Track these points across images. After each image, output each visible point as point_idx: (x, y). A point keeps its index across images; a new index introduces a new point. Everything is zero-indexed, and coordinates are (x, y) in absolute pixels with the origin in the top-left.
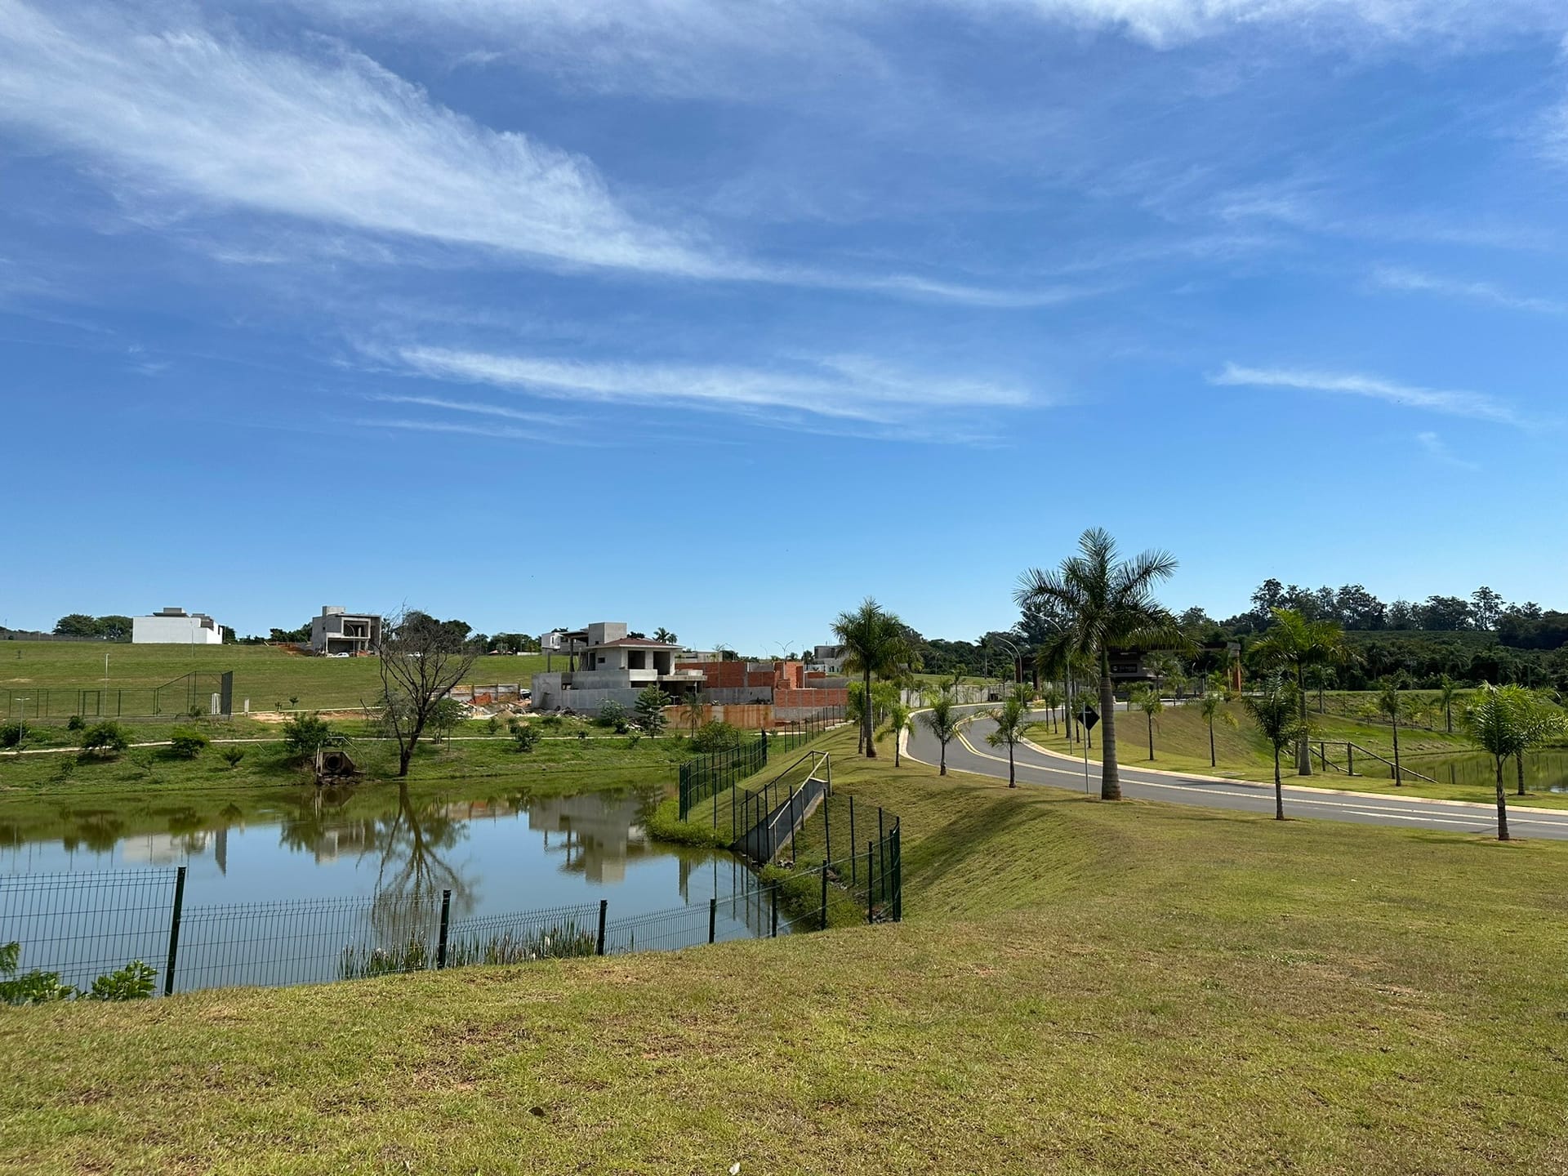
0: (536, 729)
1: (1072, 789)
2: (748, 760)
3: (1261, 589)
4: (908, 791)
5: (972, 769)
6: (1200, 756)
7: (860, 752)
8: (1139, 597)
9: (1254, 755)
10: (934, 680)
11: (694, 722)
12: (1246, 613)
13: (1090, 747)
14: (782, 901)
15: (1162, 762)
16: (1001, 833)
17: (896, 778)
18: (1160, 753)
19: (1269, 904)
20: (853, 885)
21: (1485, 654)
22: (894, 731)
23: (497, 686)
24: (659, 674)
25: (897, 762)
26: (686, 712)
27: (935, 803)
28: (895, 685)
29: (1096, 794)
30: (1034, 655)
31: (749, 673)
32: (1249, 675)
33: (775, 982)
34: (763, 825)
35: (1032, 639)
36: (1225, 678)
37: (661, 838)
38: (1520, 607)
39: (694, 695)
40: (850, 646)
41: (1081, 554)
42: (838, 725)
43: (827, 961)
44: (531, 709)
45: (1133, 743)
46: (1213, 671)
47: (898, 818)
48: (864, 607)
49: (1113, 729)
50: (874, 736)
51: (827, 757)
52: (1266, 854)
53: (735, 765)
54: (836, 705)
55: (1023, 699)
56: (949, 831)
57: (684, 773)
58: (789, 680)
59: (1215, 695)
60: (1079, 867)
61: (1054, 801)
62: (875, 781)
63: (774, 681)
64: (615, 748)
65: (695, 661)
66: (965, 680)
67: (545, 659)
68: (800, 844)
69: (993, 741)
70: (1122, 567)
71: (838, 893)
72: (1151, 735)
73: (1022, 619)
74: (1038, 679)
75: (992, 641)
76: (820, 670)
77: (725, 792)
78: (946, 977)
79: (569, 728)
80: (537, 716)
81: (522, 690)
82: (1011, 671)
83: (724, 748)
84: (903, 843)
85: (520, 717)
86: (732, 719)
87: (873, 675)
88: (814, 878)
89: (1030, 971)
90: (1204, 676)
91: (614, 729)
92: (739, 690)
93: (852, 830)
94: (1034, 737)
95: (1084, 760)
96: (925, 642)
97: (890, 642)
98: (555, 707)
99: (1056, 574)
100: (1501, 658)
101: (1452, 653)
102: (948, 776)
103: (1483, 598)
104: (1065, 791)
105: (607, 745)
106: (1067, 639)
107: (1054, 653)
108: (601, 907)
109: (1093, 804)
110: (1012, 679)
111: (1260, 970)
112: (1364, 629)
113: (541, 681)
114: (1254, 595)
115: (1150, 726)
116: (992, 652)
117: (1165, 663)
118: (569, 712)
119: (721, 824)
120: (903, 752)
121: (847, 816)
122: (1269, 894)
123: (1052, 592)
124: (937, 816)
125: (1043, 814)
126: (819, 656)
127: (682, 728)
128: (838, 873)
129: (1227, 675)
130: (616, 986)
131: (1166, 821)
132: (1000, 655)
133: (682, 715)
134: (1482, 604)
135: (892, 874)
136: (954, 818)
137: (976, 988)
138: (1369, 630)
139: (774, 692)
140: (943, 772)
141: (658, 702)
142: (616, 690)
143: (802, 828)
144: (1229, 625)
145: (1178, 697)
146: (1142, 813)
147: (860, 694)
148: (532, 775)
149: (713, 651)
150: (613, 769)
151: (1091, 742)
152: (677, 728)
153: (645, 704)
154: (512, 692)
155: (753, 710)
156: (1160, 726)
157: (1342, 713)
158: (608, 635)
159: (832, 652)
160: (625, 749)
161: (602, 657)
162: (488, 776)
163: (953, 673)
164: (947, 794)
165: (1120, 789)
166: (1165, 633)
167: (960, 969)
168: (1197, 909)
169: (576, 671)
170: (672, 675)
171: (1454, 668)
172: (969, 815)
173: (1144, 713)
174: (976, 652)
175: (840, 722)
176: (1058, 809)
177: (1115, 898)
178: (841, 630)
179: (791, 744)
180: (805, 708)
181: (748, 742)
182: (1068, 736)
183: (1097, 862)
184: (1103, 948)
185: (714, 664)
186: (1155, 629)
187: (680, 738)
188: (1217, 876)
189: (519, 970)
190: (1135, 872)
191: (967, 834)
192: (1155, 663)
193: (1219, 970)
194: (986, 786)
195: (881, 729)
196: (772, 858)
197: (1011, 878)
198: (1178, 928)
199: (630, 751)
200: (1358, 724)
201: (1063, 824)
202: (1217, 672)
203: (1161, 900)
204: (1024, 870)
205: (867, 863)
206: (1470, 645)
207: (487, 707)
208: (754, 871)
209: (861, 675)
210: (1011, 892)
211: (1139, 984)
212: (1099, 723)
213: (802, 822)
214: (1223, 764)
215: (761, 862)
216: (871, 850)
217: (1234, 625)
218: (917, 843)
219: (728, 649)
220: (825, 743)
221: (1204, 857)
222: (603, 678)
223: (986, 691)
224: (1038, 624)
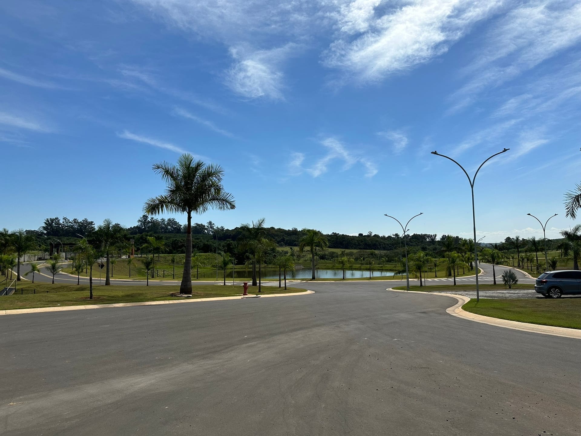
3: (141, 218)
9: (137, 275)
12: (135, 226)
21: (206, 243)
38: (219, 227)
73: (44, 225)
100: (210, 244)
101: (198, 242)
102: (55, 284)
103: (210, 224)
112: (174, 233)
114: (139, 220)
134: (209, 226)
138: (176, 233)
140: (53, 283)
144: (129, 230)
157: (165, 261)
171: (198, 247)
200: (169, 265)
206: (205, 239)
214: (132, 278)
223: (36, 257)
224: (52, 227)
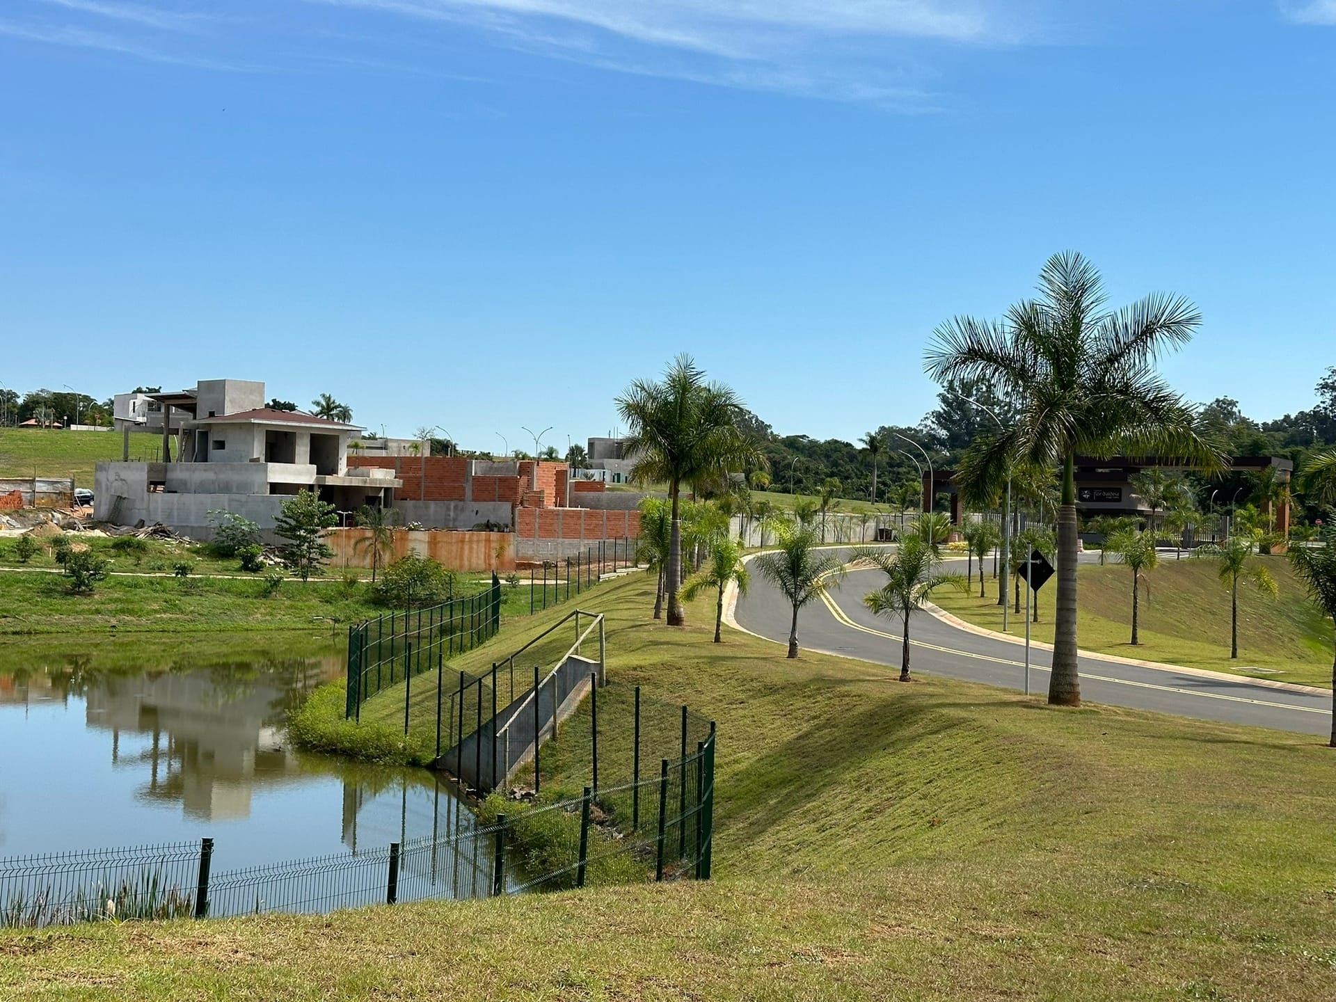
0: (102, 558)
1: (1003, 686)
2: (467, 624)
4: (733, 682)
5: (841, 649)
6: (1214, 642)
7: (657, 616)
8: (1132, 373)
9: (1303, 644)
10: (787, 503)
11: (376, 557)
12: (1307, 411)
13: (1035, 620)
14: (513, 853)
15: (1152, 648)
16: (881, 753)
17: (714, 660)
18: (1149, 634)
19: (1307, 874)
20: (633, 832)
22: (714, 583)
23: (33, 481)
24: (318, 473)
25: (718, 634)
26: (365, 539)
27: (776, 703)
28: (721, 508)
29: (1040, 695)
30: (955, 467)
31: (474, 478)
32: (1303, 513)
33: (487, 965)
34: (487, 730)
35: (954, 441)
36: (1264, 517)
37: (314, 747)
39: (379, 511)
40: (649, 438)
41: (1042, 296)
42: (622, 572)
43: (576, 936)
44: (93, 524)
45: (1107, 617)
46: (1245, 505)
47: (713, 724)
48: (674, 373)
49: (1075, 590)
50: (681, 590)
51: (601, 621)
52: (1308, 798)
53: (445, 631)
54: (621, 538)
55: (935, 540)
56: (797, 749)
57: (357, 641)
58: (542, 492)
59: (1245, 543)
60: (1004, 808)
61: (971, 704)
62: (681, 663)
63: (516, 493)
64: (240, 594)
65: (383, 453)
66: (838, 504)
67: (119, 439)
68: (550, 762)
69: (877, 605)
70: (1108, 321)
71: (605, 841)
72: (1135, 603)
73: (939, 406)
74: (960, 505)
75: (885, 440)
76: (597, 478)
77: (426, 675)
78: (772, 965)
79: (160, 559)
80: (103, 535)
81: (77, 490)
82: (916, 493)
83: (427, 603)
84: (720, 766)
85: (74, 536)
86: (443, 554)
87: (685, 489)
88: (570, 819)
89: (908, 960)
90: (1229, 513)
91: (237, 563)
92: (456, 508)
93: (637, 743)
94: (946, 602)
95: (1025, 640)
96: (775, 438)
97: (717, 432)
98: (136, 522)
99: (999, 329)
102: (800, 660)
104: (989, 688)
105: (225, 590)
106: (1010, 437)
107: (988, 462)
108: (204, 848)
109: (1033, 711)
110: (915, 504)
111: (1283, 973)
113: (112, 476)
114: (1322, 382)
115: (1135, 589)
116: (886, 459)
117: (1167, 487)
118: (161, 532)
119: (416, 727)
120: (728, 618)
121: (630, 720)
122: (1306, 859)
123: (990, 358)
124: (778, 723)
125: (951, 725)
126: (596, 455)
127: (356, 567)
128: (609, 810)
129: (1266, 510)
130: (217, 966)
131: (1151, 741)
132: (899, 465)
133: (356, 544)
135: (698, 813)
136: (805, 728)
137: (819, 983)
139: (517, 513)
140: (792, 653)
141: (316, 520)
142: (243, 498)
143: (554, 738)
144: (1278, 430)
145: (1185, 545)
146: (1112, 728)
147: (662, 520)
148: (93, 636)
149: (415, 439)
150: (235, 629)
151: (1039, 612)
152: (347, 566)
153: (293, 523)
154: (60, 493)
155: (478, 541)
156: (1152, 589)
158: (231, 402)
159: (619, 450)
160: (256, 597)
161: (221, 439)
162: (14, 633)
163: (819, 492)
164: (795, 689)
165: (1080, 689)
166: (1170, 435)
167: (795, 955)
168: (1189, 875)
169: (173, 461)
170: (341, 476)
172: (829, 723)
173: (1128, 569)
174: (860, 458)
175: (626, 567)
176: (976, 716)
177: (1057, 854)
178: (634, 410)
179: (541, 600)
180: (567, 541)
181: (468, 593)
182: (1002, 601)
183: (1033, 802)
184: (1029, 929)
185: (416, 460)
186: (1155, 427)
187: (353, 583)
188: (1227, 829)
189: (50, 937)
190: (1092, 818)
191: (826, 754)
192: (1152, 488)
193: (1216, 971)
194: (862, 677)
195: (692, 580)
196: (501, 783)
197: (892, 825)
198: (1155, 905)
199: (264, 600)
201: (983, 741)
202: (1250, 506)
203: (1131, 861)
204: (915, 813)
205: (657, 797)
207: (16, 516)
208: (470, 805)
209: (665, 487)
210: (892, 846)
211: (1085, 986)
212: (1052, 582)
213: (554, 728)
214: (1250, 655)
215: (482, 791)
216: (664, 773)
217: (1285, 430)
218: (743, 766)
219: (440, 436)
220: (599, 600)
221: (1206, 798)
222: (222, 476)
223: (871, 525)
224: (965, 416)
